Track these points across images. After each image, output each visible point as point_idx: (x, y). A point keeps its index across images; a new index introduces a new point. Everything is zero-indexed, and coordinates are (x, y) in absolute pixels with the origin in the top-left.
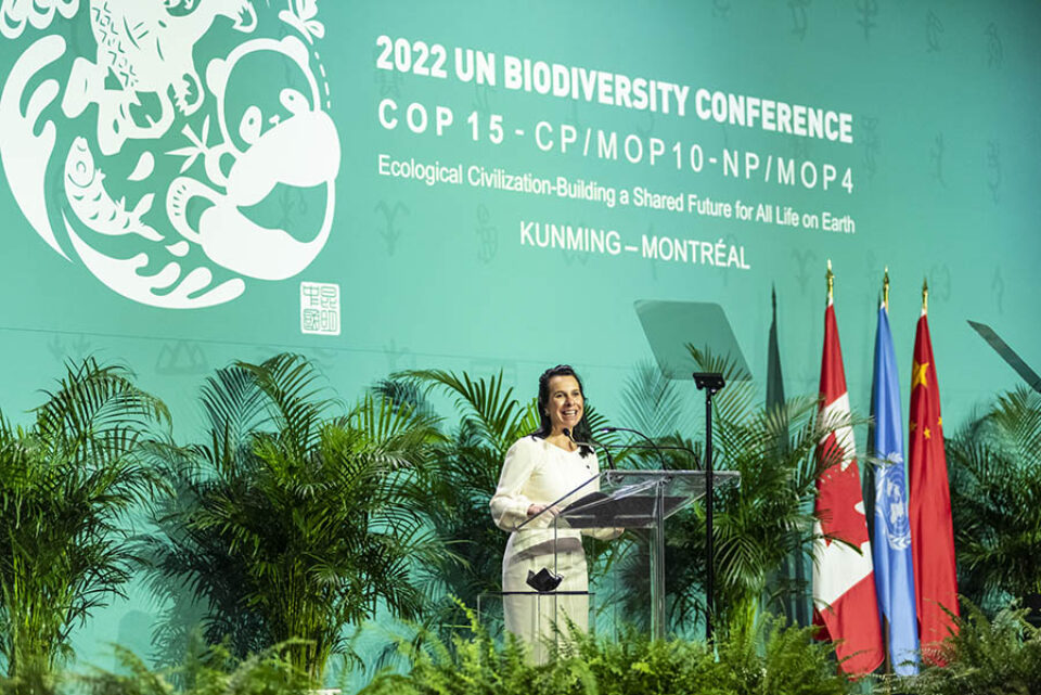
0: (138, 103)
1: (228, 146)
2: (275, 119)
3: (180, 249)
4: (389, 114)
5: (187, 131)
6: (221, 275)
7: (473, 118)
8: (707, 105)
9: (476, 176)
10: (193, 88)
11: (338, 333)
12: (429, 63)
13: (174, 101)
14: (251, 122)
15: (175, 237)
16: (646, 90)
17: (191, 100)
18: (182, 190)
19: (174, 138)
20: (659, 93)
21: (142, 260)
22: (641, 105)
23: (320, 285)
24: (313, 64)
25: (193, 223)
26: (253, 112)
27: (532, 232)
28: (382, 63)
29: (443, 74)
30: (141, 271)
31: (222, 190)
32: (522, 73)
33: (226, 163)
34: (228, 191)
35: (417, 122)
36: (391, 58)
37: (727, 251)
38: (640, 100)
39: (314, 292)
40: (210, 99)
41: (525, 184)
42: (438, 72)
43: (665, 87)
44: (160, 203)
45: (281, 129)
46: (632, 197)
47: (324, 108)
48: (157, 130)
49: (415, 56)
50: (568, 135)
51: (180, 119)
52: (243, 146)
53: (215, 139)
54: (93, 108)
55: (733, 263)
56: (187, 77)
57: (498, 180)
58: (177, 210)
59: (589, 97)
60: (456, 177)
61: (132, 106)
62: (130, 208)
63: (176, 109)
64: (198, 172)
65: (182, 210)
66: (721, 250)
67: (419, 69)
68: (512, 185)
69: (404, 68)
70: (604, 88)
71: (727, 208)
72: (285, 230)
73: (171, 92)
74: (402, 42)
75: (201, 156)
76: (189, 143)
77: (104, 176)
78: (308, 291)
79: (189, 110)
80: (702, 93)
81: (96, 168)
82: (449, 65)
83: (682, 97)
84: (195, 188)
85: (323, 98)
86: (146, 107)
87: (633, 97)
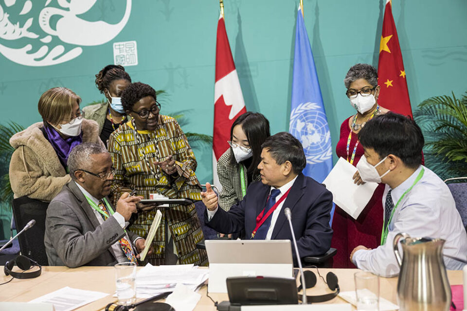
3: (47, 40)
6: (69, 47)
11: (136, 64)
15: (44, 35)
18: (46, 14)
21: (29, 47)
23: (125, 43)
30: (28, 52)
31: (68, 9)
34: (70, 9)
39: (122, 47)
62: (21, 26)
65: (47, 22)
72: (104, 20)
77: (8, 15)
78: (117, 47)
81: (5, 12)
84: (54, 11)
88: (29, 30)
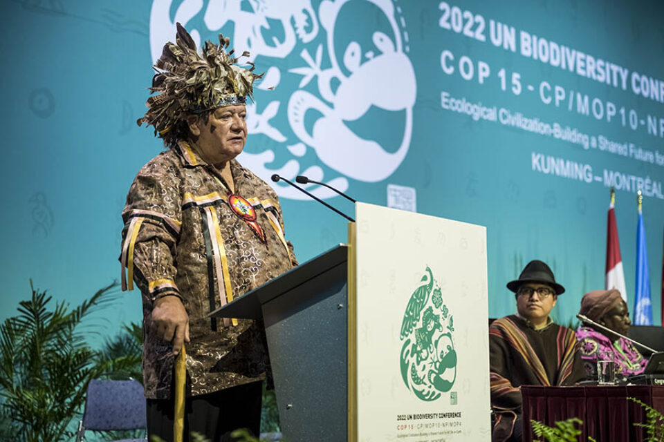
0: (267, 26)
1: (335, 71)
2: (370, 55)
3: (298, 150)
4: (449, 62)
5: (305, 54)
6: (330, 174)
7: (502, 74)
8: (638, 84)
9: (505, 117)
10: (309, 20)
12: (474, 28)
13: (295, 29)
14: (353, 54)
15: (294, 140)
16: (604, 68)
17: (308, 29)
18: (300, 102)
19: (294, 59)
20: (611, 72)
21: (269, 156)
22: (601, 79)
23: (402, 188)
24: (397, 16)
25: (309, 129)
26: (354, 47)
27: (540, 161)
28: (443, 23)
29: (482, 38)
30: (267, 166)
31: (331, 105)
32: (532, 45)
33: (335, 84)
34: (335, 106)
35: (467, 70)
36: (449, 21)
37: (651, 185)
38: (600, 74)
39: (398, 193)
40: (322, 32)
41: (534, 126)
42: (479, 36)
43: (615, 68)
44: (283, 110)
45: (375, 62)
46: (598, 142)
47: (404, 51)
48: (282, 50)
49: (465, 21)
50: (560, 94)
51: (300, 45)
52: (347, 73)
53: (326, 65)
54: (230, 25)
55: (655, 195)
56: (305, 11)
57: (517, 120)
58: (297, 117)
59: (571, 68)
60: (491, 115)
61: (262, 29)
62: (259, 111)
63: (297, 35)
64: (313, 88)
65: (301, 118)
66: (648, 184)
67: (468, 32)
68: (527, 125)
69: (458, 29)
70: (580, 64)
71: (651, 156)
72: (376, 141)
73: (293, 21)
74: (456, 10)
75: (316, 78)
76: (306, 65)
78: (393, 192)
79: (307, 38)
80: (635, 76)
82: (486, 32)
83: (624, 76)
84: (310, 101)
85: (404, 44)
86: (273, 31)
87: (597, 72)
88: (272, 122)
